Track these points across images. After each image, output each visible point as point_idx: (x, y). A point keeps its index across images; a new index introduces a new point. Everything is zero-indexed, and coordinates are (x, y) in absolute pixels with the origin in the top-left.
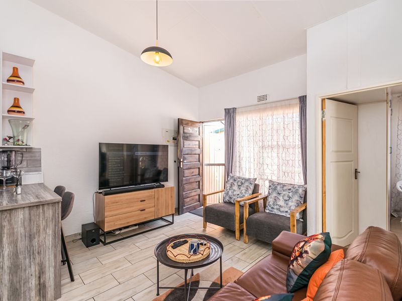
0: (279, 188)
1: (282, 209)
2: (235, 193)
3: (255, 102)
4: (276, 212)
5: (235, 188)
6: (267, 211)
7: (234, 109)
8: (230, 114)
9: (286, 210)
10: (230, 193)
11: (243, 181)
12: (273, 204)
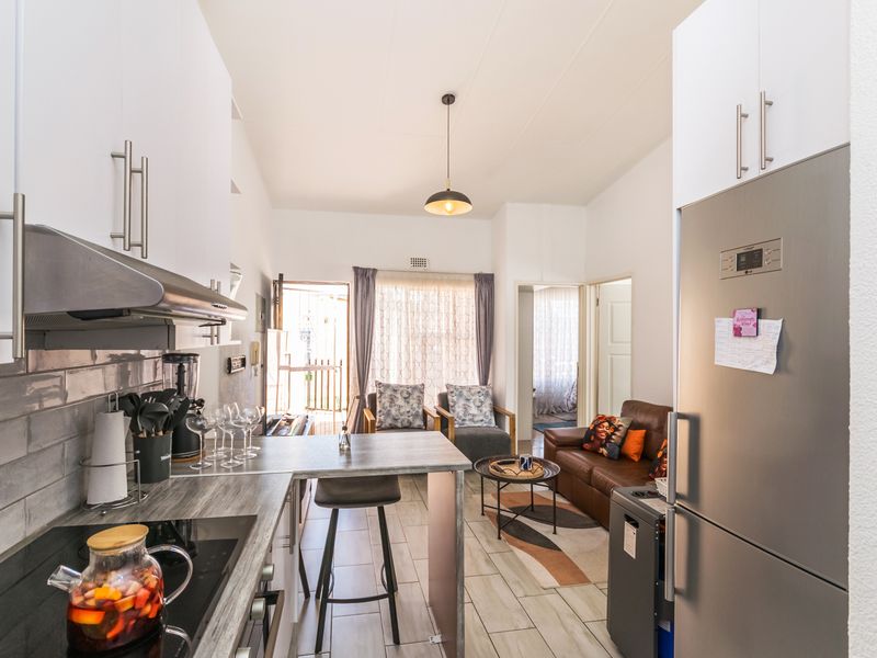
0: (465, 393)
1: (476, 419)
2: (402, 411)
3: (408, 266)
4: (468, 423)
5: (400, 402)
6: (457, 426)
7: (375, 270)
8: (365, 278)
9: (481, 418)
10: (393, 412)
11: (410, 390)
12: (465, 415)
